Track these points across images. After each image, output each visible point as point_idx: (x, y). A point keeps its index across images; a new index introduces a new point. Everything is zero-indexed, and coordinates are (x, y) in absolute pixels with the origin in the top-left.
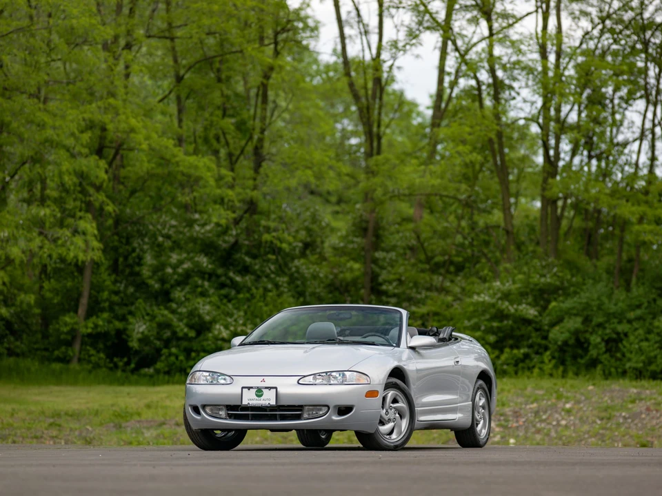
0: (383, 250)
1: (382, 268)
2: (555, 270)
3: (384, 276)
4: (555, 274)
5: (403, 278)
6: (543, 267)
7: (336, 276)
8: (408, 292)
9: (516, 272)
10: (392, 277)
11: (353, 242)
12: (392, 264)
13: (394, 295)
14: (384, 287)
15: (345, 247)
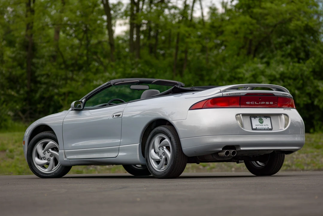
0: (37, 58)
1: (37, 68)
2: (140, 66)
3: (38, 72)
4: (140, 69)
5: (50, 73)
6: (133, 64)
7: (11, 73)
8: (52, 81)
9: (118, 67)
10: (43, 73)
11: (20, 54)
12: (43, 65)
13: (45, 83)
14: (39, 79)
15: (15, 57)
